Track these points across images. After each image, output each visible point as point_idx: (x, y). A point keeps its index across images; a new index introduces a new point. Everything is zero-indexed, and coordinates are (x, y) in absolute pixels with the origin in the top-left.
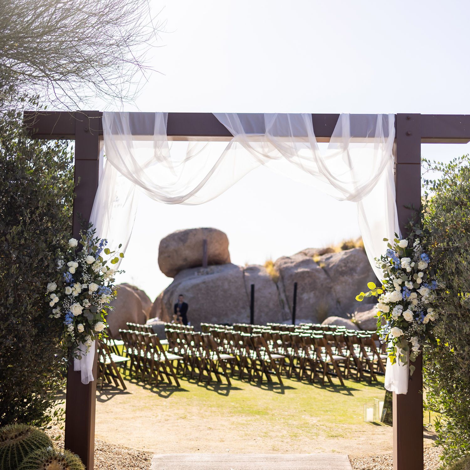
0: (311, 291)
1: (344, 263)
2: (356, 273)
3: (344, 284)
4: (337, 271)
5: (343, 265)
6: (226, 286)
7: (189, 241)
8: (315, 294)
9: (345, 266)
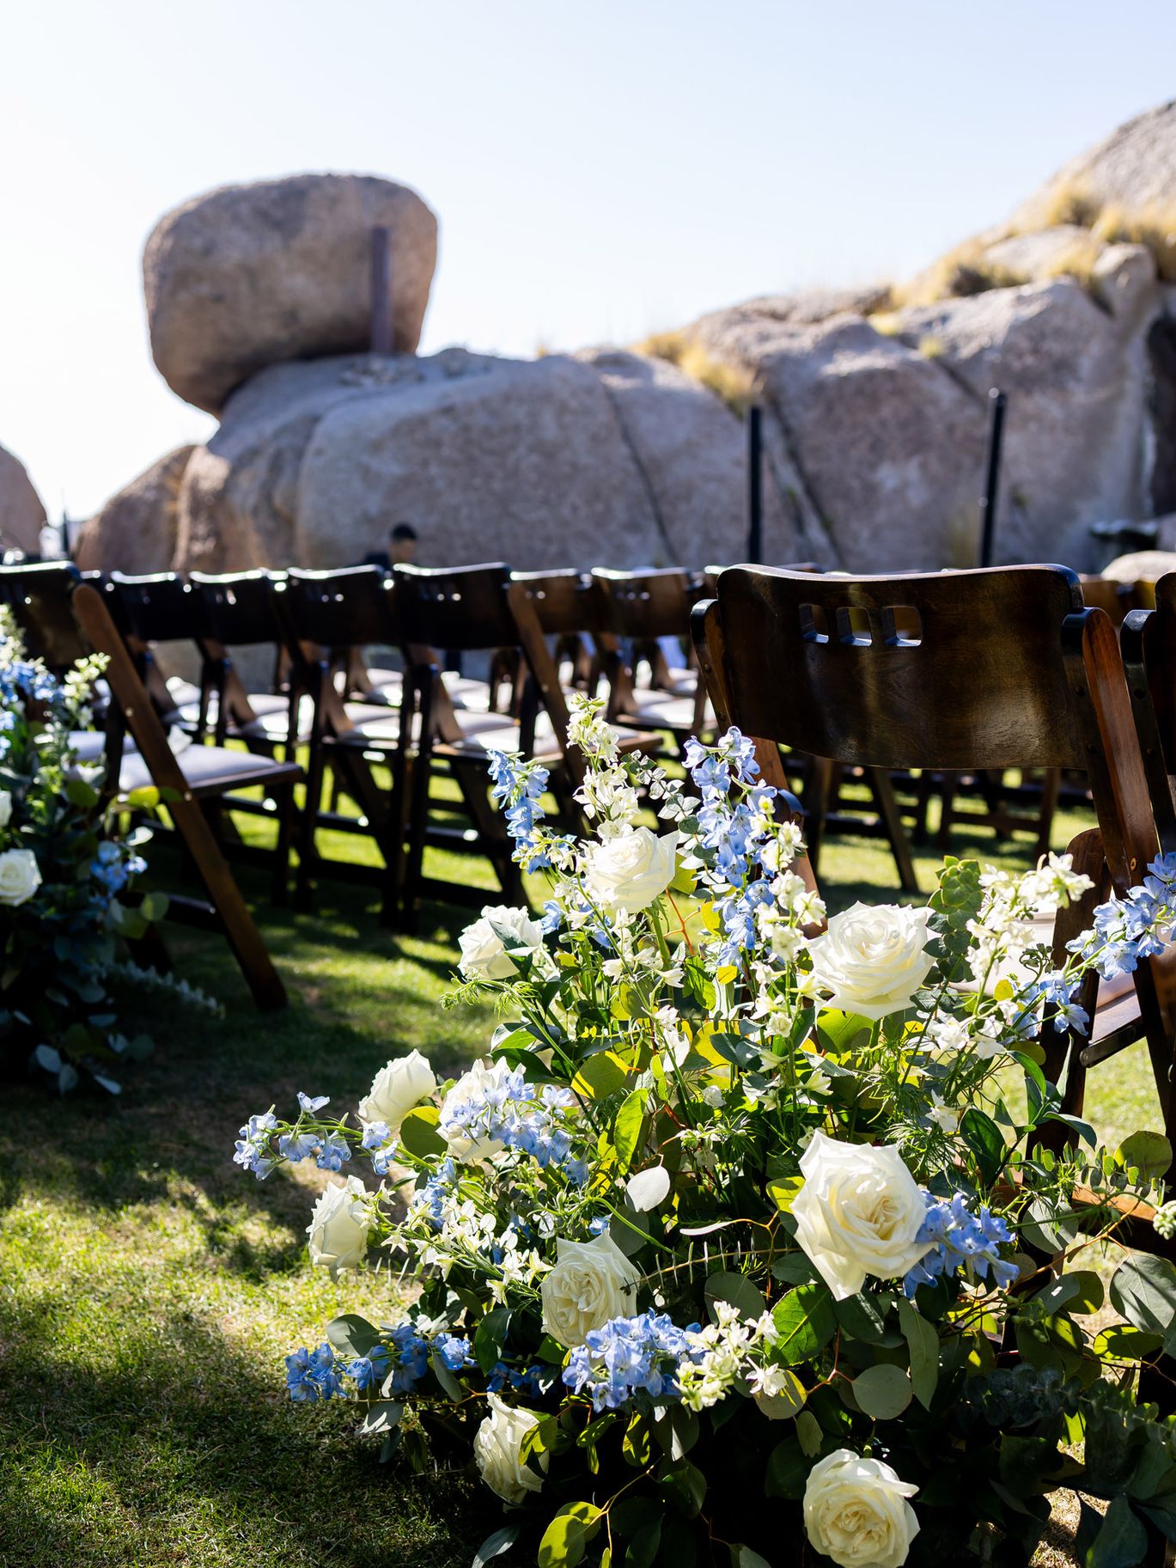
0: (910, 455)
1: (1030, 338)
2: (1078, 380)
3: (1033, 427)
4: (1002, 372)
5: (1024, 344)
6: (550, 429)
7: (309, 229)
8: (923, 466)
9: (1036, 351)
